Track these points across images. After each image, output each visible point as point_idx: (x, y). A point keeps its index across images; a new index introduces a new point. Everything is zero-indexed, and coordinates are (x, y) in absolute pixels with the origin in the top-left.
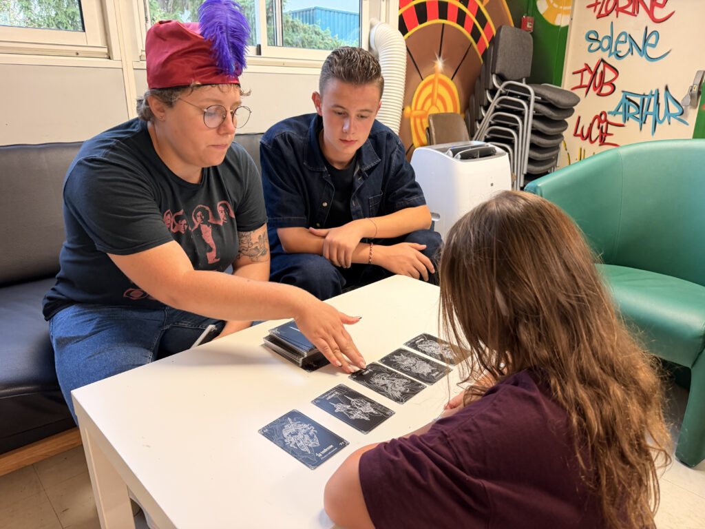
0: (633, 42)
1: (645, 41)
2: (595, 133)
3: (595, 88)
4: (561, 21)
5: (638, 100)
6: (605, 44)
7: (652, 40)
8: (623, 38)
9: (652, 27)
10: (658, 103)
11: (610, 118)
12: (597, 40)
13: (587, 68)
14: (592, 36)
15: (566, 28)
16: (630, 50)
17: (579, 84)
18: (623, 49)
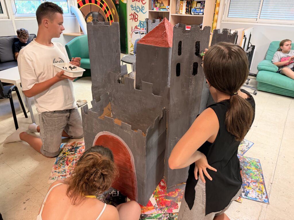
0: (140, 9)
1: (142, 8)
3: (134, 19)
4: (125, 2)
5: (142, 23)
6: (135, 8)
7: (143, 8)
8: (138, 7)
9: (143, 5)
11: (138, 27)
12: (133, 7)
13: (132, 14)
14: (132, 6)
15: (126, 4)
16: (140, 10)
17: (131, 18)
18: (138, 10)
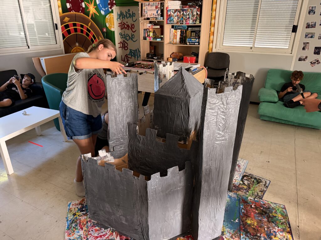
2: (126, 60)
3: (124, 48)
5: (133, 51)
6: (124, 36)
7: (133, 37)
9: (133, 33)
10: (137, 53)
11: (128, 56)
13: (121, 42)
15: (114, 32)
17: (120, 47)
18: (128, 38)
